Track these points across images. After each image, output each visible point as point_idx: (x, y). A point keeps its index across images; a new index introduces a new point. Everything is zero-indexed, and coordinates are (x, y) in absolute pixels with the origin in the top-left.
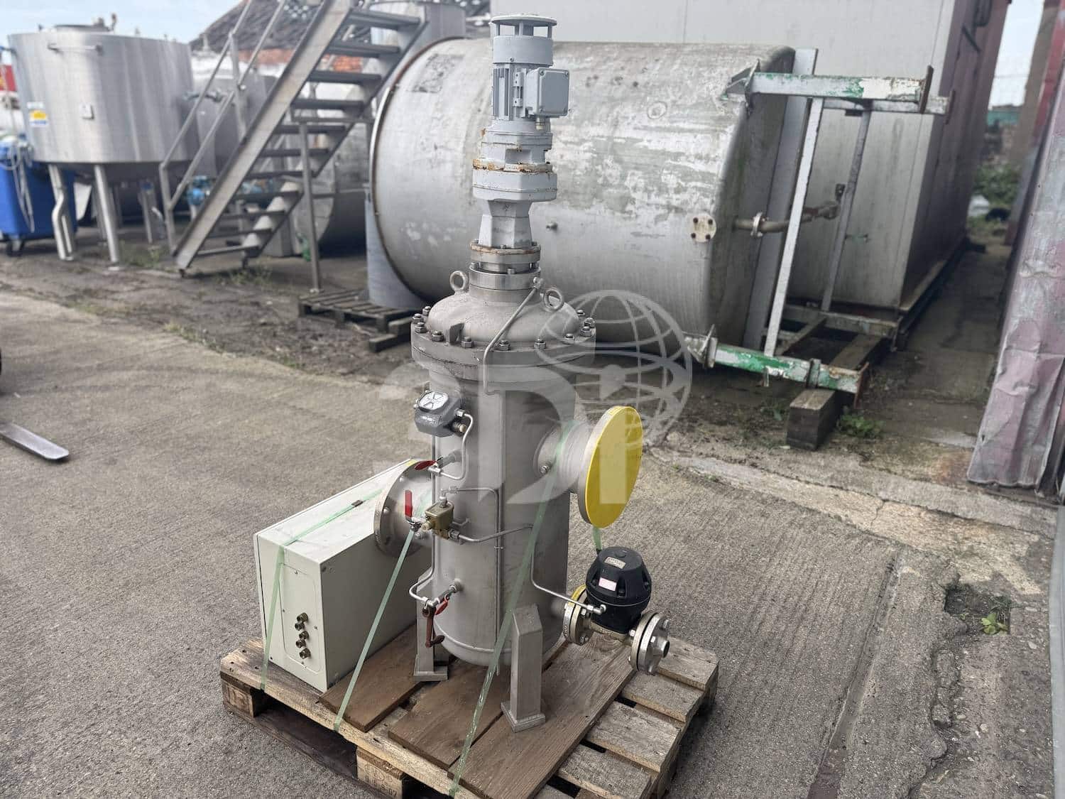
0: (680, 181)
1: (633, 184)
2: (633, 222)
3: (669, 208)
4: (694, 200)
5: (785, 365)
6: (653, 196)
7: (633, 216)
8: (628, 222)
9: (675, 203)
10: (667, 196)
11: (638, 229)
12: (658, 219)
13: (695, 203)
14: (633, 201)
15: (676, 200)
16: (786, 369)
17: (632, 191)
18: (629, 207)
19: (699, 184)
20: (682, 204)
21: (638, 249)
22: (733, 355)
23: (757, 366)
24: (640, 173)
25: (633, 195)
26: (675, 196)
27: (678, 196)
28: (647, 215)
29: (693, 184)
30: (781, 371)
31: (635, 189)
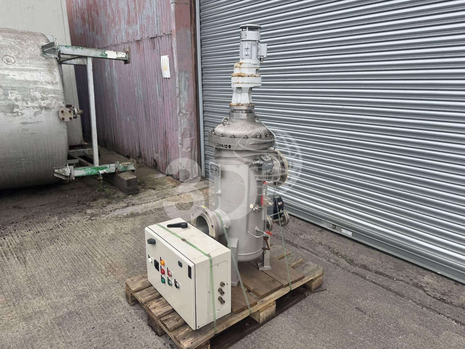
0: (42, 94)
1: (14, 98)
2: (19, 117)
3: (41, 108)
4: (54, 102)
5: (106, 168)
6: (29, 103)
7: (19, 114)
8: (17, 118)
9: (44, 105)
10: (37, 102)
11: (25, 121)
12: (35, 114)
13: (55, 104)
14: (17, 107)
15: (43, 103)
16: (107, 169)
17: (14, 101)
18: (16, 110)
19: (53, 95)
20: (47, 105)
21: (27, 131)
22: (82, 171)
23: (95, 172)
24: (16, 92)
25: (16, 103)
26: (42, 102)
27: (44, 102)
28: (28, 113)
29: (50, 95)
30: (105, 171)
31: (16, 100)
